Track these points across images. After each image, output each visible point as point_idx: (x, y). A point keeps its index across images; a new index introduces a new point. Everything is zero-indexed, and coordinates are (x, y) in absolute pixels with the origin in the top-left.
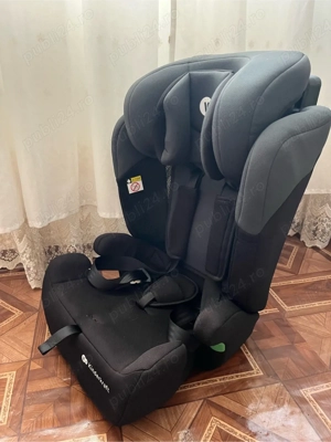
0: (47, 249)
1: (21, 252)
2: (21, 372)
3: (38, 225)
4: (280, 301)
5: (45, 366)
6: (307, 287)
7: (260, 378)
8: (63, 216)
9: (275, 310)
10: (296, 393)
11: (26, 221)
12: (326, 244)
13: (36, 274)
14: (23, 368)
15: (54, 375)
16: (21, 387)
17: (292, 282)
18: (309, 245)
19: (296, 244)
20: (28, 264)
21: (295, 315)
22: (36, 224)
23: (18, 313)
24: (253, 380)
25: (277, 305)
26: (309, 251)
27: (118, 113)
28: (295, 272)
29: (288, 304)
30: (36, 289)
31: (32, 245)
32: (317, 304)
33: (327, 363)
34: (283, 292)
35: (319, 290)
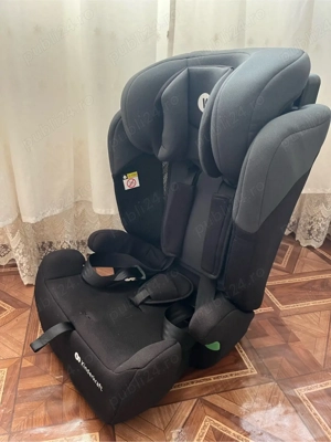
0: (40, 245)
1: (13, 247)
2: (12, 369)
3: (31, 220)
4: (275, 300)
5: (37, 363)
6: (302, 286)
7: (254, 377)
8: (57, 211)
9: (270, 309)
10: (290, 392)
11: (19, 216)
12: (321, 244)
13: (29, 270)
14: (15, 366)
15: (46, 373)
16: (12, 384)
17: (287, 281)
18: (304, 244)
19: (292, 243)
20: (21, 260)
21: (290, 314)
22: (29, 219)
23: (9, 309)
24: (247, 378)
25: (272, 304)
26: (304, 251)
27: (115, 108)
28: (290, 272)
29: (283, 303)
30: (29, 285)
31: (25, 240)
32: (311, 303)
33: (321, 362)
34: (277, 291)
35: (313, 289)
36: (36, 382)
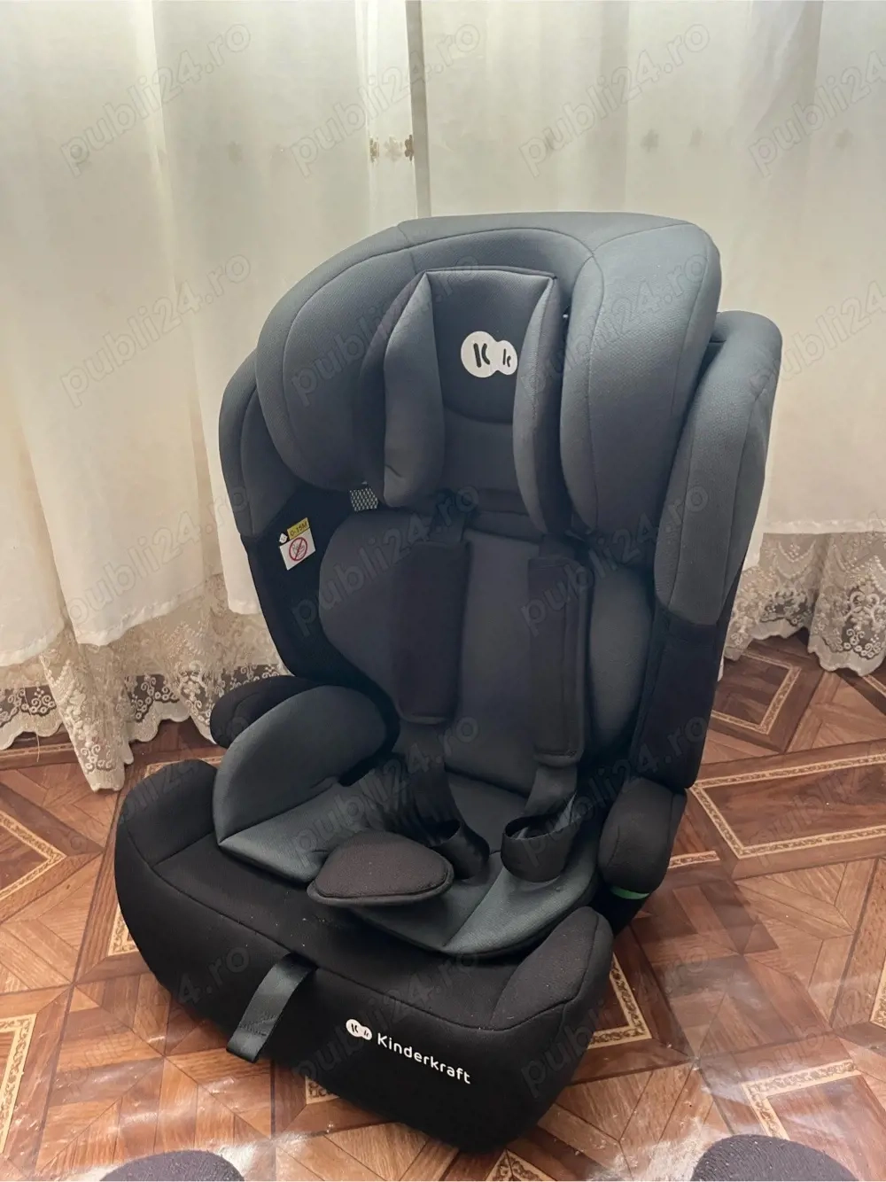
0: (132, 684)
2: (46, 1016)
3: (98, 638)
4: (725, 829)
5: (106, 1003)
6: (806, 789)
7: (642, 1047)
9: (711, 856)
10: (730, 1092)
12: (877, 662)
14: (55, 1006)
15: (126, 1026)
16: (43, 1057)
17: (767, 774)
18: (829, 664)
19: (795, 660)
21: (760, 872)
22: (93, 635)
23: (52, 856)
25: (716, 842)
26: (830, 681)
28: (779, 746)
29: (746, 840)
30: (103, 792)
32: (824, 839)
33: (825, 1010)
34: (736, 805)
35: (837, 798)
36: (102, 1051)
